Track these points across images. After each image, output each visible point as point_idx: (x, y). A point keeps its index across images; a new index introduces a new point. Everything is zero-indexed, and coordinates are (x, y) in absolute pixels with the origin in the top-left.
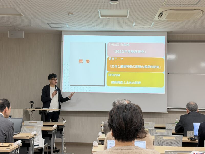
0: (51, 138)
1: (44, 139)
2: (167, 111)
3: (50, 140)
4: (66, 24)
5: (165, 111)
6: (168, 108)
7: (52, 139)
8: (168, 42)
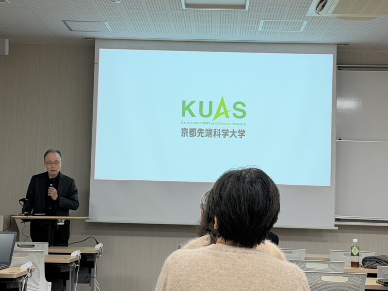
0: (67, 281)
1: (50, 283)
2: (336, 226)
3: (65, 285)
4: (106, 23)
5: (331, 225)
6: (338, 220)
7: (69, 282)
8: (339, 68)
